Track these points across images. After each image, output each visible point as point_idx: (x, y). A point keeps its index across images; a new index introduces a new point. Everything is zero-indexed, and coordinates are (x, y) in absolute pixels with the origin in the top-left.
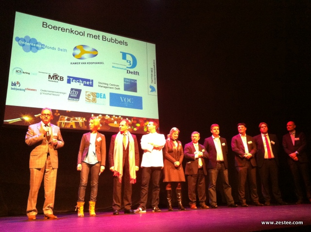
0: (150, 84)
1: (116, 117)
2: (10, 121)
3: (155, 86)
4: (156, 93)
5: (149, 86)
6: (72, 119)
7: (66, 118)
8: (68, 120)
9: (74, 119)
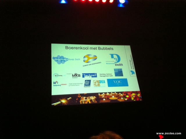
0: (131, 70)
1: (113, 93)
2: (55, 104)
3: (134, 70)
4: (135, 75)
5: (130, 71)
6: (88, 98)
7: (85, 98)
8: (86, 99)
9: (89, 98)
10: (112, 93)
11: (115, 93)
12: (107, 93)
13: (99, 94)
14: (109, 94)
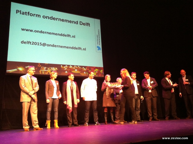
0: (97, 45)
2: (10, 71)
4: (101, 51)
7: (45, 68)
9: (50, 69)
10: (75, 66)
11: (79, 66)
12: (71, 66)
13: (61, 66)
14: (72, 67)
